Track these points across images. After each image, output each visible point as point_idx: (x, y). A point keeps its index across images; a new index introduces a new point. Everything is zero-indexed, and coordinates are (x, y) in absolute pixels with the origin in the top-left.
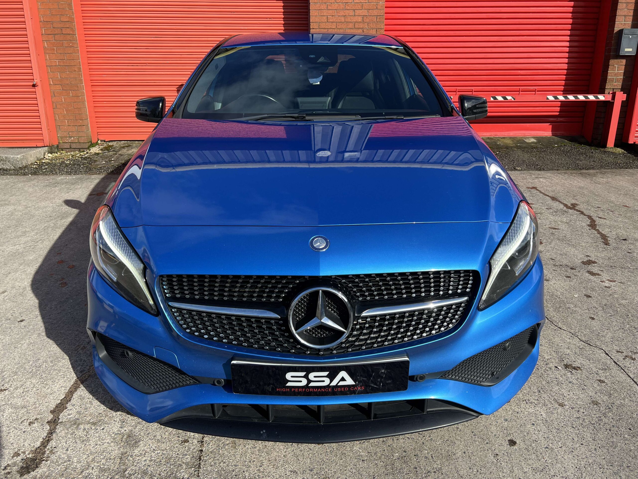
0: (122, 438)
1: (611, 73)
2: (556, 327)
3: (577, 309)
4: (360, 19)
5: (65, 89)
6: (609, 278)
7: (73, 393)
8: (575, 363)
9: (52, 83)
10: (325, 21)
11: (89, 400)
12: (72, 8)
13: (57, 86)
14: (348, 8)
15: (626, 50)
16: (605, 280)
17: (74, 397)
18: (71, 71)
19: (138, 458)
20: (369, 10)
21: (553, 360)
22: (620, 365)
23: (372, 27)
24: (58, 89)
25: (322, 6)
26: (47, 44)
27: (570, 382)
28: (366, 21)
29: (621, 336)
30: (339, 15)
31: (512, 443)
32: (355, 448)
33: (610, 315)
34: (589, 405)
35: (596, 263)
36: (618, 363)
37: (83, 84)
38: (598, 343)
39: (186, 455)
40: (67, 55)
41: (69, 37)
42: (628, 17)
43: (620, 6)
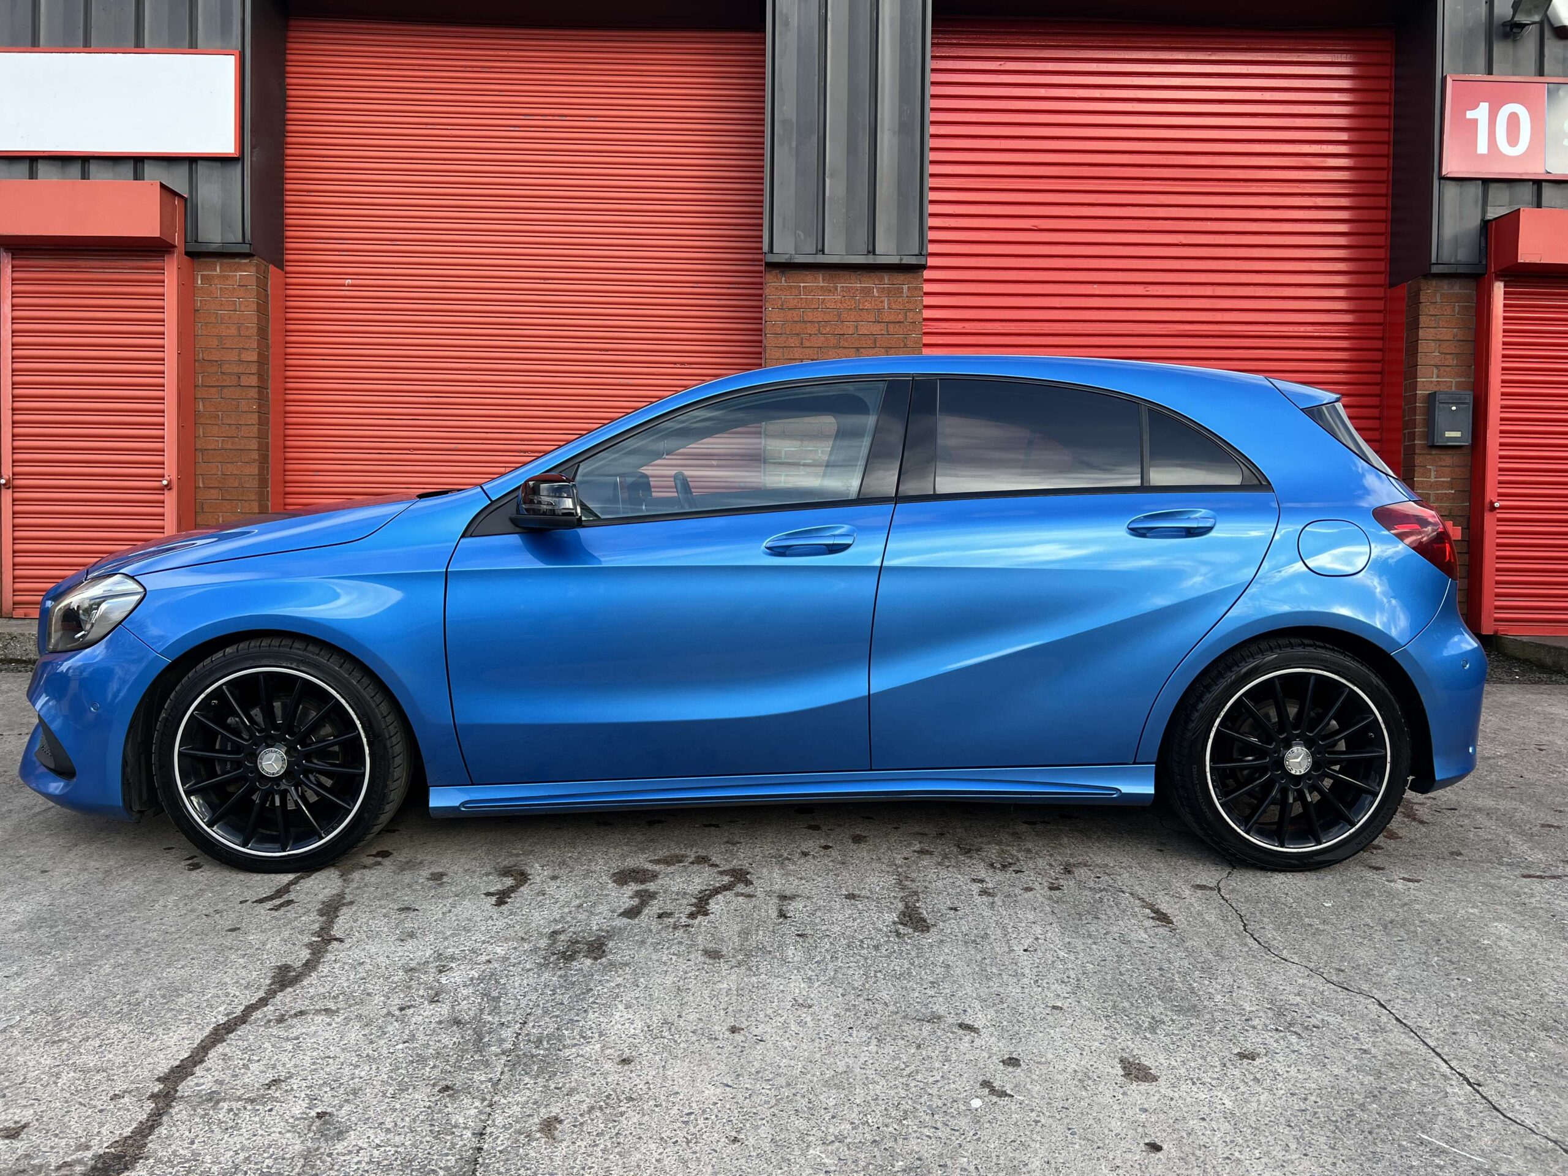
0: (310, 1126)
1: (1422, 482)
2: (1277, 958)
3: (1327, 927)
5: (228, 498)
6: (1406, 876)
7: (210, 1049)
8: (1309, 1019)
9: (201, 485)
11: (241, 1063)
12: (268, 336)
13: (213, 491)
14: (846, 345)
15: (1448, 434)
16: (1396, 877)
17: (210, 1056)
18: (246, 460)
19: (343, 1158)
21: (1261, 1014)
22: (1409, 1024)
24: (212, 497)
25: (792, 341)
26: (204, 406)
27: (1294, 1051)
29: (1418, 976)
31: (1155, 1148)
32: (811, 1151)
33: (1400, 938)
34: (1330, 1090)
35: (1382, 848)
36: (1404, 1021)
37: (269, 489)
38: (1365, 987)
39: (447, 1155)
40: (243, 428)
41: (253, 393)
42: (1442, 369)
43: (1423, 347)
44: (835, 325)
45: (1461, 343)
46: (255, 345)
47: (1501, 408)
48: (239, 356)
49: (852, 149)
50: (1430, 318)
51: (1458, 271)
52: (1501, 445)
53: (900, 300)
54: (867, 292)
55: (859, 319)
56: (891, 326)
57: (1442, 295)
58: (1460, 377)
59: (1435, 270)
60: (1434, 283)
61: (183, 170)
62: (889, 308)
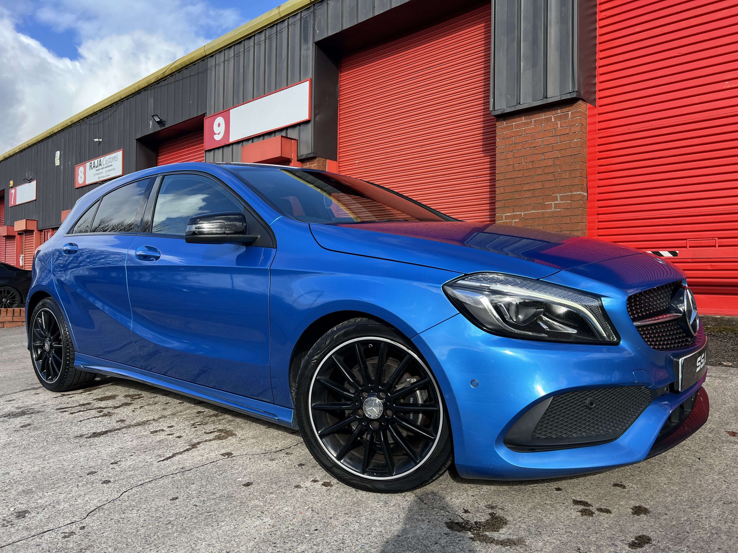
4: (550, 162)
10: (511, 170)
14: (537, 152)
20: (560, 151)
23: (565, 170)
25: (509, 155)
28: (558, 164)
30: (527, 161)
44: (531, 142)
53: (567, 121)
54: (549, 119)
55: (544, 136)
56: (562, 137)
61: (297, 129)
62: (561, 127)
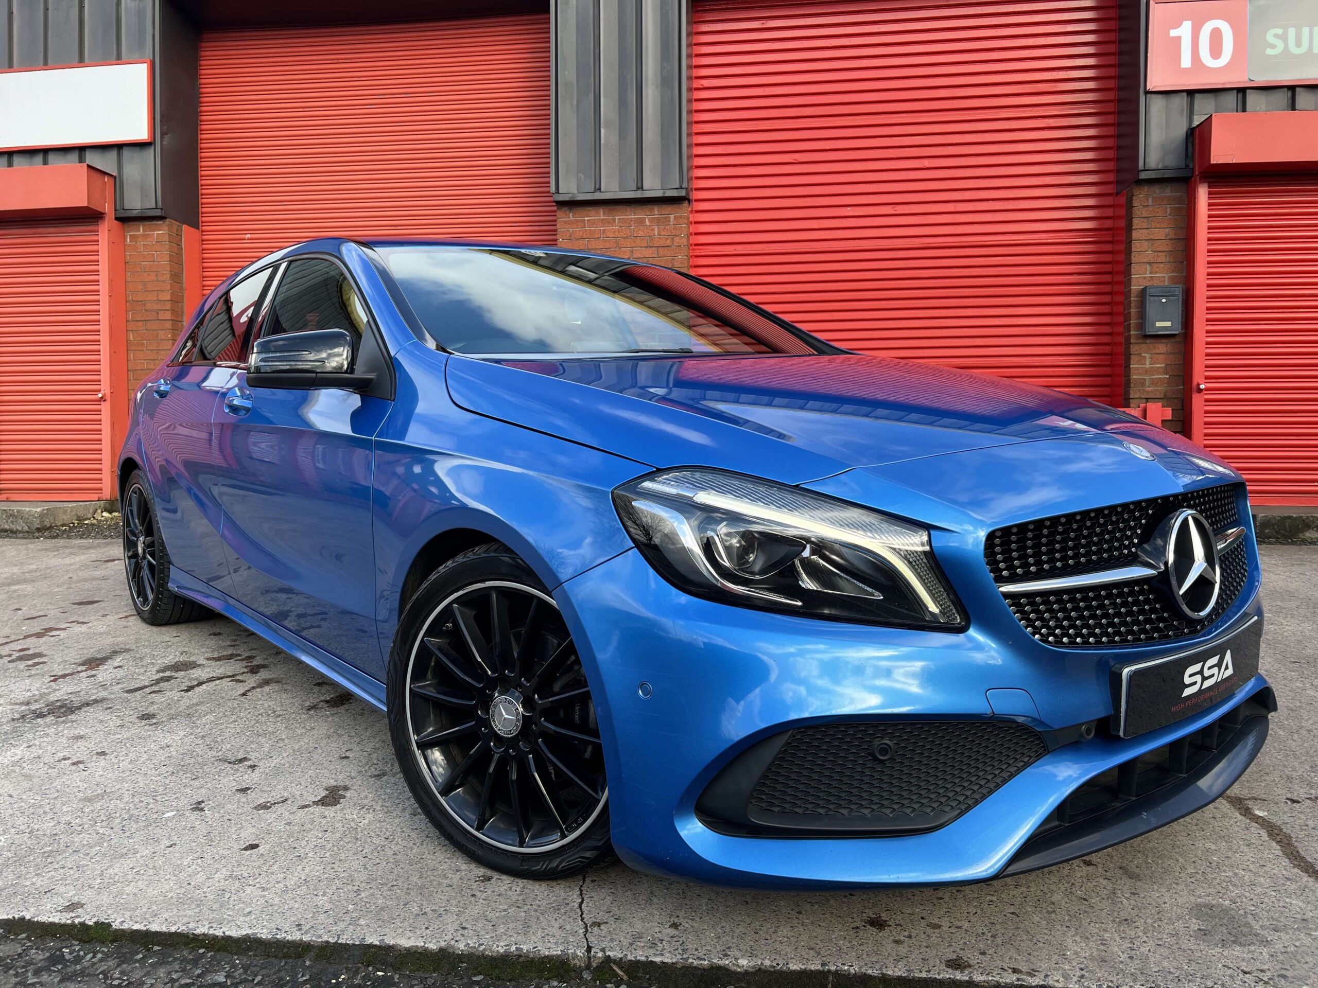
1: (1137, 369)
12: (182, 280)
15: (1158, 324)
26: (132, 336)
40: (161, 352)
41: (168, 325)
42: (1155, 266)
43: (1136, 246)
45: (1172, 241)
46: (169, 288)
47: (1207, 298)
48: (157, 296)
49: (622, 102)
50: (1142, 220)
51: (1166, 176)
52: (1207, 332)
53: (668, 227)
54: (641, 222)
55: (634, 245)
56: (661, 250)
57: (1154, 199)
58: (1173, 272)
59: (1143, 176)
60: (1146, 188)
61: (113, 154)
62: (659, 235)
